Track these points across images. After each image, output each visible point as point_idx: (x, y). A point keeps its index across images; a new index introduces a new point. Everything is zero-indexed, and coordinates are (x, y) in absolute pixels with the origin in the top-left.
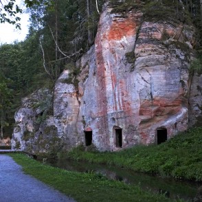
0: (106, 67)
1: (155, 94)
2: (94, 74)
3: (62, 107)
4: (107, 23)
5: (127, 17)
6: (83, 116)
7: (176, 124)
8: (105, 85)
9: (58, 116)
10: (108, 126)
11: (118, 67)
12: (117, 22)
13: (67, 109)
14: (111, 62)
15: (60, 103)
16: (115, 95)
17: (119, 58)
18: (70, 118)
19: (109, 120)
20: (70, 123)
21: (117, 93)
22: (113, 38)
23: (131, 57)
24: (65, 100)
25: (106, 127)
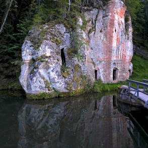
0: (114, 31)
2: (101, 31)
6: (92, 59)
14: (118, 29)
17: (121, 29)
19: (112, 64)
25: (109, 68)
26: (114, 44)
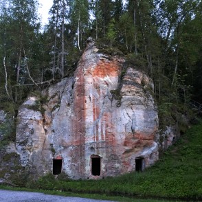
0: (87, 99)
1: (136, 129)
2: (69, 105)
3: (28, 134)
4: (93, 60)
5: (112, 60)
6: (51, 145)
7: (151, 154)
8: (84, 116)
9: (21, 143)
10: (84, 155)
11: (102, 102)
12: (104, 62)
13: (32, 136)
14: (94, 96)
15: (24, 129)
16: (97, 126)
17: (103, 93)
18: (36, 146)
19: (87, 149)
20: (36, 151)
21: (100, 124)
22: (98, 74)
23: (116, 95)
24: (31, 126)
25: (82, 155)
26: (89, 119)
